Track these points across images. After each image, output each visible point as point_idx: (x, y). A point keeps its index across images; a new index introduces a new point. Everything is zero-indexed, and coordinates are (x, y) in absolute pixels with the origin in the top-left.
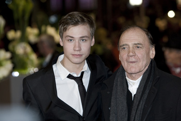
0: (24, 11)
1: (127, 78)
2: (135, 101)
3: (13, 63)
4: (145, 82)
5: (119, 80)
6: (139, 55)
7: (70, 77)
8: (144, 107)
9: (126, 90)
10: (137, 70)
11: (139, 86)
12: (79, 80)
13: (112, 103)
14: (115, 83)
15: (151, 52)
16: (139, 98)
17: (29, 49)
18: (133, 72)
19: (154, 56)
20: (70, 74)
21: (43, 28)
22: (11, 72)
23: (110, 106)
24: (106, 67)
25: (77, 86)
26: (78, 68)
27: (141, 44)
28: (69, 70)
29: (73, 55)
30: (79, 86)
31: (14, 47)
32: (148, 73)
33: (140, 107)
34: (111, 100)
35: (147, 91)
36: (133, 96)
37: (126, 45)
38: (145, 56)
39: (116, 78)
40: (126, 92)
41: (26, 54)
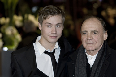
0: (12, 4)
1: (86, 53)
2: (92, 71)
3: (3, 41)
4: (100, 57)
5: (80, 55)
6: (96, 39)
7: (46, 52)
8: (99, 75)
9: (86, 62)
10: (94, 48)
11: (96, 60)
12: (52, 55)
13: (76, 72)
14: (77, 57)
15: (105, 36)
16: (95, 69)
17: (15, 31)
18: (91, 50)
19: (106, 39)
20: (46, 51)
21: (26, 16)
22: (2, 48)
23: (74, 73)
24: (70, 45)
25: (50, 59)
26: (52, 46)
27: (97, 31)
28: (45, 47)
29: (50, 36)
30: (52, 59)
31: (4, 30)
32: (102, 51)
33: (96, 75)
34: (75, 69)
35: (102, 64)
36: (91, 66)
37: (86, 31)
38: (100, 39)
39: (78, 54)
40: (86, 64)
41: (13, 35)
